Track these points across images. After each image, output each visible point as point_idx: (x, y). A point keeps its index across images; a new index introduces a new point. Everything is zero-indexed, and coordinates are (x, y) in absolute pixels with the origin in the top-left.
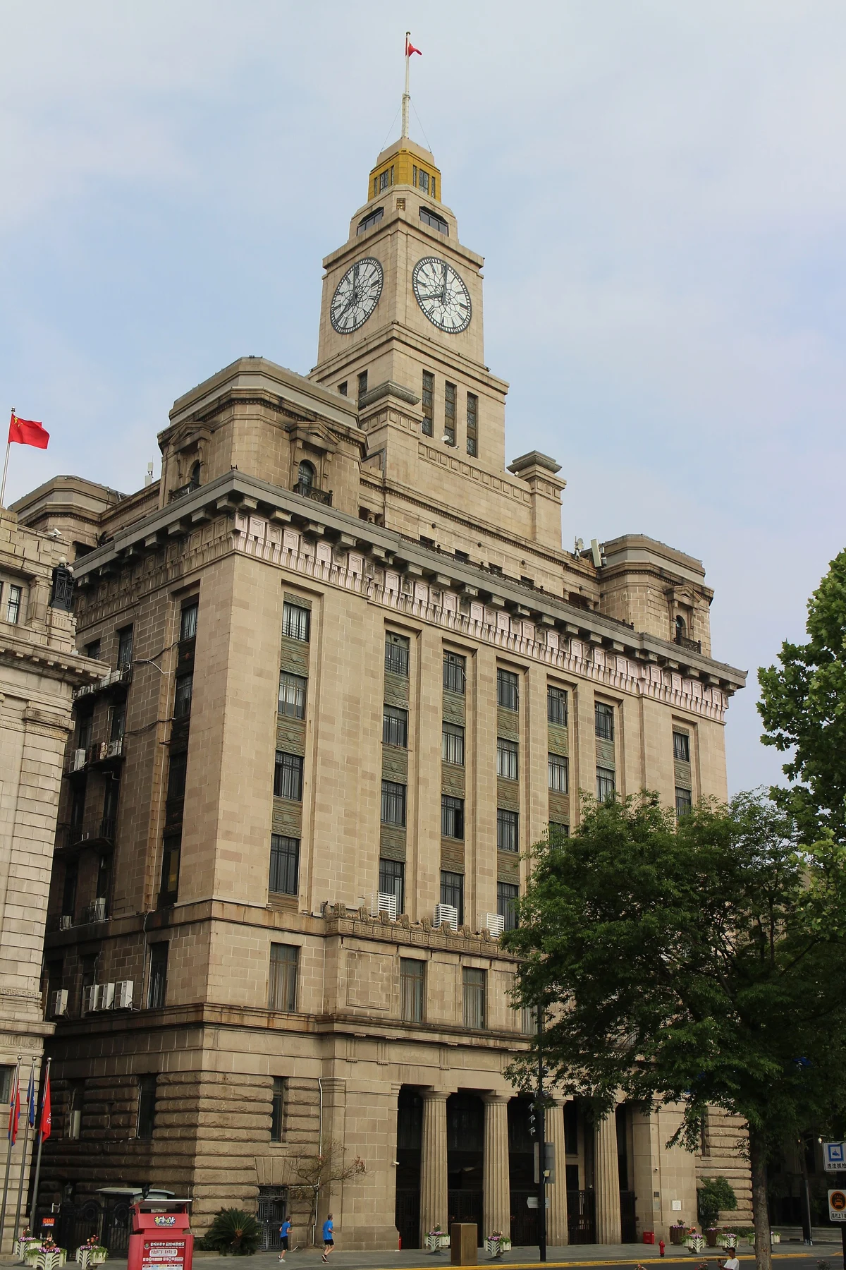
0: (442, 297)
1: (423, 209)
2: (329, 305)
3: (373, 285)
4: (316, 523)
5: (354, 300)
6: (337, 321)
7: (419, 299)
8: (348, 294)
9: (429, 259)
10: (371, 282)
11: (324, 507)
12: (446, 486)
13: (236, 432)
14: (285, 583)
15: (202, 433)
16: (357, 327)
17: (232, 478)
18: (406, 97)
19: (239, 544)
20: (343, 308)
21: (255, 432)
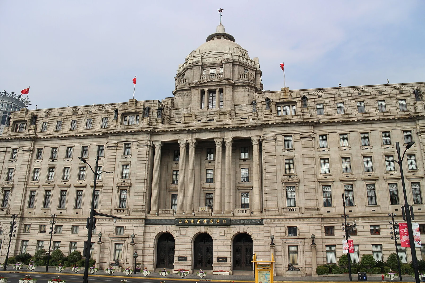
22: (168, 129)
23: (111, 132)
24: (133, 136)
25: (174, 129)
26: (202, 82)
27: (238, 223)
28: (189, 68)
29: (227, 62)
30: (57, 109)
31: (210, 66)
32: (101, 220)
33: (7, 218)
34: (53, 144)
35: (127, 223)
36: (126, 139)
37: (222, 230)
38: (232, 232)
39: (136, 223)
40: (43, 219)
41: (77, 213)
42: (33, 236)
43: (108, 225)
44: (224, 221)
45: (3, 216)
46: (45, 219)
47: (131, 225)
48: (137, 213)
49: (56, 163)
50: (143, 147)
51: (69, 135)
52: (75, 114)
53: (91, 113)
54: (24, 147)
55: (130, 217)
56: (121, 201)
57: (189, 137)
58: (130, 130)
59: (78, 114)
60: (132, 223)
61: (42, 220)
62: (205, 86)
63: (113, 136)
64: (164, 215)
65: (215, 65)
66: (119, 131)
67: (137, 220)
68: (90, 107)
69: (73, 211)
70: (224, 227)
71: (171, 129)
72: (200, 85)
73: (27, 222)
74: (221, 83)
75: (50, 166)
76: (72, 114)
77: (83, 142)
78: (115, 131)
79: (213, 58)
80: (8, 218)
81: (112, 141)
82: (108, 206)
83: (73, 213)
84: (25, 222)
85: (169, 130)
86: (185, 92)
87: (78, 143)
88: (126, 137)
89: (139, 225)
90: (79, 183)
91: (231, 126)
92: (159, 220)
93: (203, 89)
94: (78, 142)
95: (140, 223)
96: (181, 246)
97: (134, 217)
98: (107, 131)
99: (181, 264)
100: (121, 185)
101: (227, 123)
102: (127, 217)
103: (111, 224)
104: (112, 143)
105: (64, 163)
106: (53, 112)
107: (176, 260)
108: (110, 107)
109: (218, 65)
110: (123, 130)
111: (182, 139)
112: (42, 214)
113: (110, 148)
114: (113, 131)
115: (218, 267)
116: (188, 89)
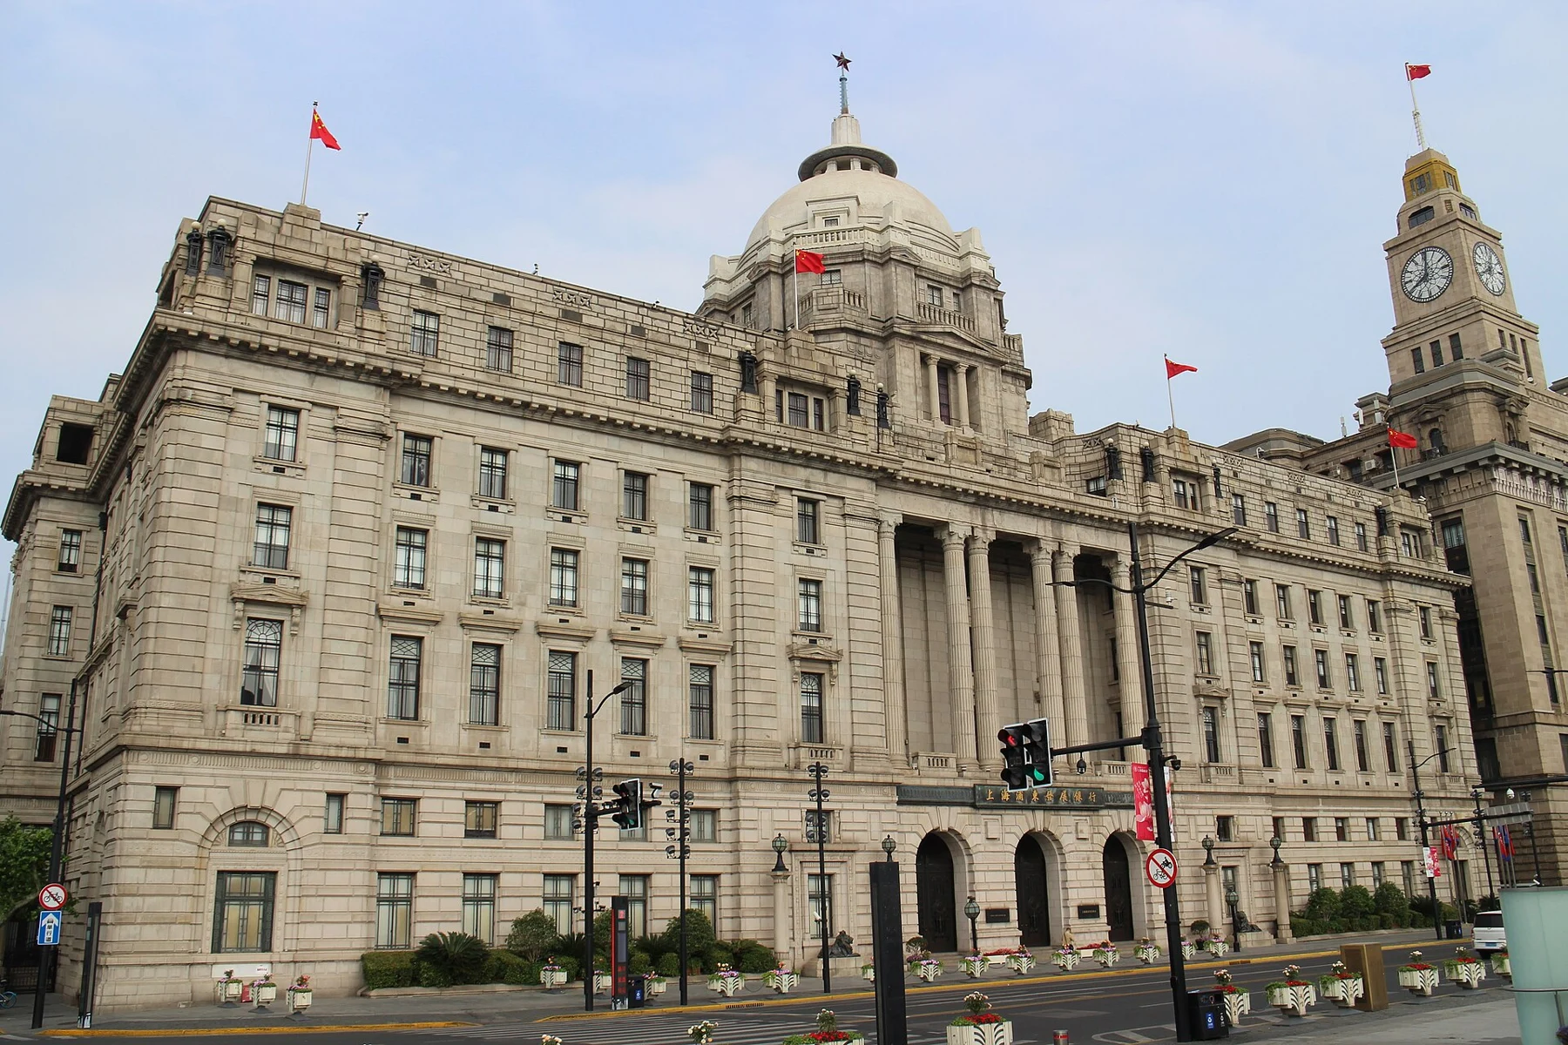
0: (1489, 270)
1: (1461, 204)
2: (1399, 279)
3: (1443, 268)
4: (1529, 466)
5: (1425, 278)
6: (1410, 293)
7: (1480, 275)
8: (1417, 273)
9: (1477, 245)
10: (1440, 265)
11: (1524, 452)
12: (1540, 414)
13: (1472, 411)
14: (1518, 507)
15: (1441, 412)
16: (1431, 299)
17: (1493, 446)
18: (1416, 114)
19: (1497, 487)
20: (1414, 284)
21: (1484, 410)
22: (932, 479)
23: (766, 444)
24: (826, 476)
25: (948, 482)
26: (931, 330)
27: (1119, 803)
28: (870, 258)
29: (985, 285)
30: (482, 266)
31: (930, 276)
32: (754, 785)
33: (300, 764)
34: (487, 428)
35: (844, 798)
36: (806, 481)
37: (1084, 823)
38: (1103, 830)
39: (872, 798)
40: (481, 775)
41: (635, 754)
42: (438, 855)
43: (782, 804)
44: (1092, 797)
45: (283, 750)
46: (489, 775)
47: (860, 806)
48: (866, 763)
49: (512, 521)
50: (863, 524)
51: (580, 409)
52: (571, 317)
53: (639, 331)
54: (342, 411)
55: (858, 778)
56: (814, 719)
57: (977, 518)
58: (830, 452)
59: (585, 320)
60: (858, 798)
61: (477, 781)
62: (936, 343)
63: (755, 460)
64: (932, 772)
65: (942, 280)
66: (794, 446)
67: (876, 790)
68: (635, 309)
69: (618, 745)
70: (1086, 813)
71: (941, 481)
72: (924, 337)
73: (397, 786)
74: (978, 351)
75: (481, 529)
76: (555, 313)
77: (628, 453)
78: (779, 443)
79: (930, 249)
80: (308, 764)
81: (754, 477)
82: (768, 733)
83: (616, 752)
84: (387, 786)
85: (937, 481)
86: (863, 341)
87: (604, 452)
88: (803, 473)
89: (882, 807)
90: (629, 625)
91: (1088, 510)
92: (931, 790)
93: (929, 351)
94: (606, 450)
95: (886, 798)
96: (990, 877)
97: (870, 778)
98: (749, 437)
99: (998, 934)
100: (813, 656)
101: (1066, 496)
102: (848, 777)
103: (790, 800)
104: (755, 485)
105: (549, 526)
106: (457, 275)
107: (980, 922)
108: (714, 333)
109: (951, 283)
110: (808, 449)
111: (960, 520)
112: (471, 750)
113: (752, 505)
114: (771, 441)
115: (1082, 935)
116: (874, 335)
